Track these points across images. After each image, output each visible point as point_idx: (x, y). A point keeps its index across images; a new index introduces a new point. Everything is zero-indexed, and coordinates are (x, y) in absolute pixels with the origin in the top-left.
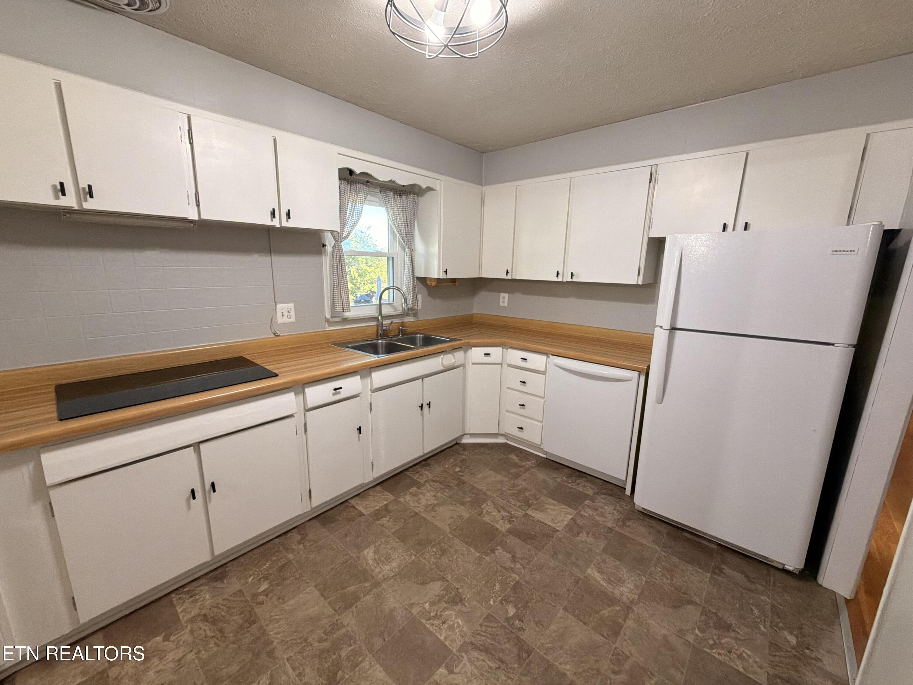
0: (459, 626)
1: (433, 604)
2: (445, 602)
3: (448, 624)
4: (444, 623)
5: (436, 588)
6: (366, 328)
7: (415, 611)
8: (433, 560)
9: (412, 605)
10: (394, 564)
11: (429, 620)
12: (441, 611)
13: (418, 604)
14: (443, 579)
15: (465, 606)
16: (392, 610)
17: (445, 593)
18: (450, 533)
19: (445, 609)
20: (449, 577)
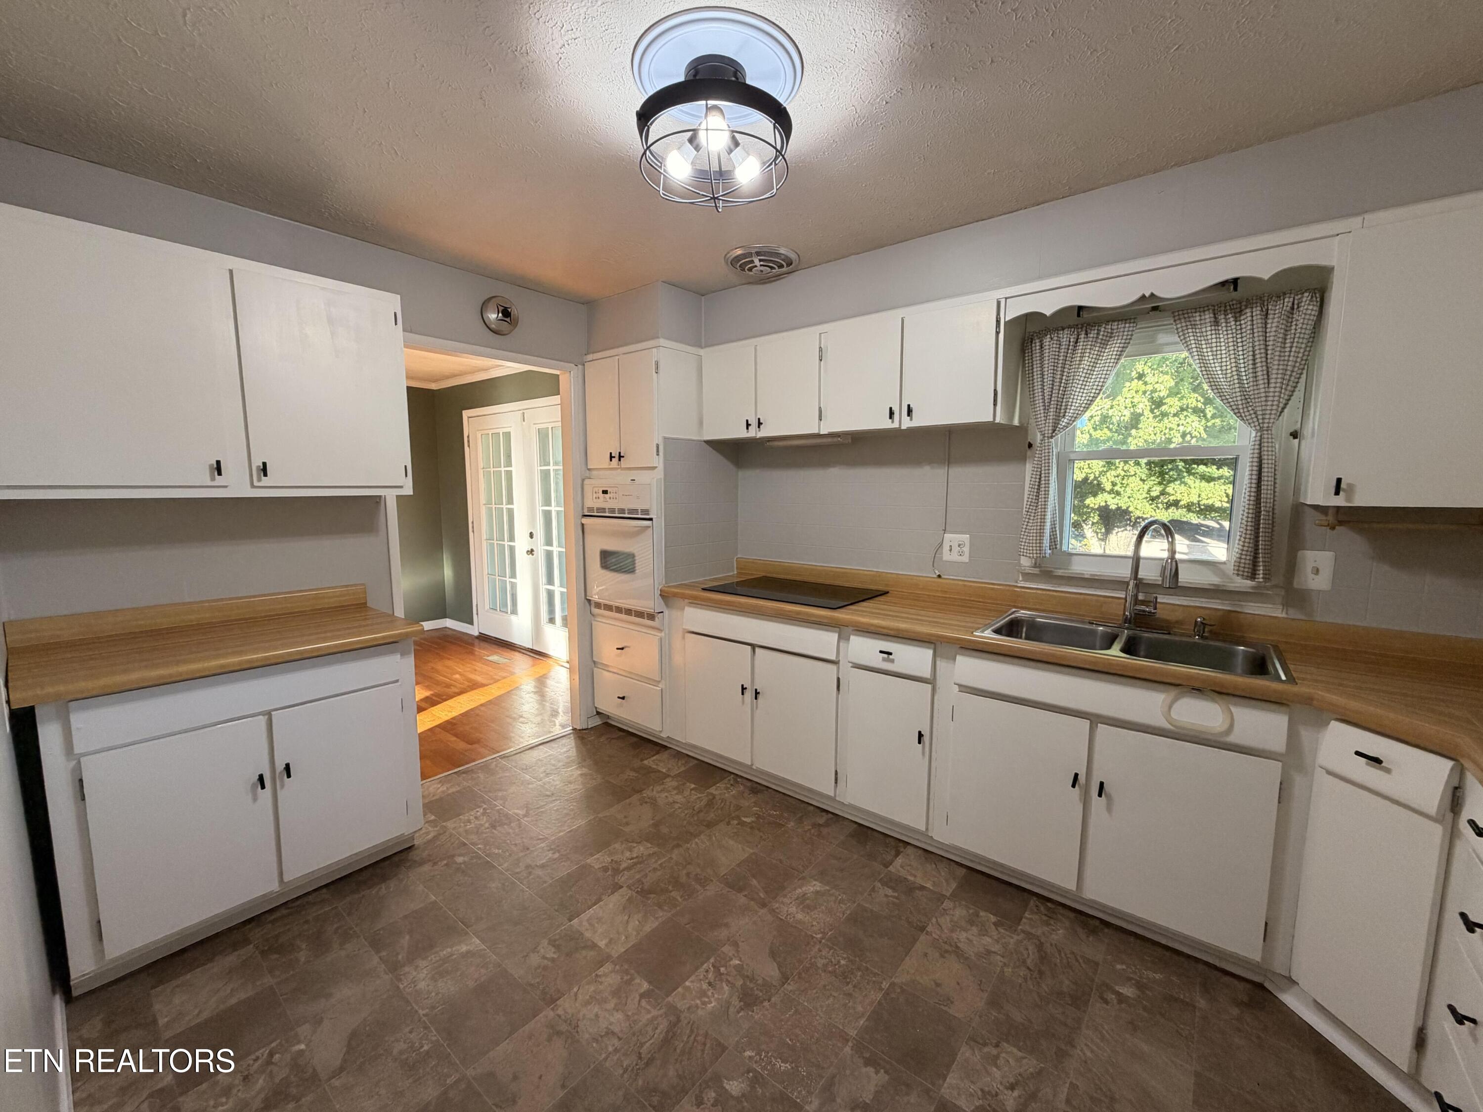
0: (704, 1003)
1: (739, 969)
2: (744, 984)
3: (709, 990)
4: (710, 984)
5: (770, 971)
6: (1102, 599)
7: (727, 949)
8: (820, 962)
9: (736, 945)
10: (800, 916)
11: (714, 966)
12: (727, 980)
13: (738, 951)
14: (785, 979)
15: (738, 1012)
16: (727, 925)
17: (759, 982)
18: (893, 985)
19: (732, 985)
20: (790, 987)
